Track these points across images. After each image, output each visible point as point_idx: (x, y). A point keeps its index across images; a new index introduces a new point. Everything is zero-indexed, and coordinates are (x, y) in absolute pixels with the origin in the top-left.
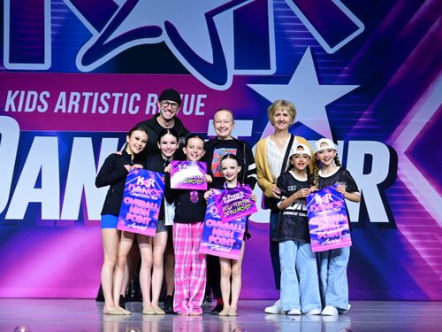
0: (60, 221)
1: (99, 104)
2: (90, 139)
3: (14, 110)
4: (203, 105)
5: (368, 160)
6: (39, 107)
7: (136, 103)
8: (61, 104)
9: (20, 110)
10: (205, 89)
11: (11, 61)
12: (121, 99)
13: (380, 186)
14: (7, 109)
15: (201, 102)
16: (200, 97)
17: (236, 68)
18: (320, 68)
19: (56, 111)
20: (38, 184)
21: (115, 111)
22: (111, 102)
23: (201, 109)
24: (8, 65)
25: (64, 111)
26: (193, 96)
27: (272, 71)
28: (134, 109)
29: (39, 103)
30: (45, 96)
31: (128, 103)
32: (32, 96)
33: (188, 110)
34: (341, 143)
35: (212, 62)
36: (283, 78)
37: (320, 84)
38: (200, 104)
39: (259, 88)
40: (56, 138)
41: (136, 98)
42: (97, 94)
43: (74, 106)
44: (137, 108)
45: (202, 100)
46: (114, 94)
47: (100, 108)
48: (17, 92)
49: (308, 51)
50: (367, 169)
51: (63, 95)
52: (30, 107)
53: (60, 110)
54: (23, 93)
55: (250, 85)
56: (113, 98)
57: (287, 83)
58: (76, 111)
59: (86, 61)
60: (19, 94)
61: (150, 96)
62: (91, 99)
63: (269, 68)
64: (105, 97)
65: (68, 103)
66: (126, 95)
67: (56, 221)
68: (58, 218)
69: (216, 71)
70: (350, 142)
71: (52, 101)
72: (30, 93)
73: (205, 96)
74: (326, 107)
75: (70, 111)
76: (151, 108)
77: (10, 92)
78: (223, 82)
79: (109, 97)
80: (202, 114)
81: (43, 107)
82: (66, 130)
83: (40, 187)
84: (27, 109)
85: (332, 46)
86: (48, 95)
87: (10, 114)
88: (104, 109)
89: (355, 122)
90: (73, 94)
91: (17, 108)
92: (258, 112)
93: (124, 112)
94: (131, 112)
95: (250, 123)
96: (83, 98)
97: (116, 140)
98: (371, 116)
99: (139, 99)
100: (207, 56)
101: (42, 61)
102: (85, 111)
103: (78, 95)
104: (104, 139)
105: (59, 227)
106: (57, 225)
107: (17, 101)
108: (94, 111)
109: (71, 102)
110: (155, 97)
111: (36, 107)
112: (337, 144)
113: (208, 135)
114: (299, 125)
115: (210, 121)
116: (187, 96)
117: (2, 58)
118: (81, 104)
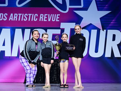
0: (11, 57)
1: (24, 18)
2: (21, 29)
4: (59, 18)
5: (114, 36)
6: (4, 19)
7: (36, 17)
8: (11, 18)
10: (59, 13)
12: (31, 16)
13: (118, 45)
15: (58, 17)
16: (58, 15)
18: (98, 5)
19: (9, 20)
20: (4, 45)
21: (29, 20)
22: (28, 17)
23: (58, 19)
25: (12, 20)
26: (55, 15)
27: (82, 6)
28: (35, 19)
29: (4, 17)
30: (6, 15)
32: (2, 15)
33: (54, 19)
34: (105, 31)
35: (62, 3)
36: (85, 8)
37: (98, 11)
38: (57, 18)
39: (76, 12)
40: (10, 29)
41: (36, 15)
42: (23, 14)
43: (15, 18)
44: (37, 19)
45: (59, 16)
46: (29, 14)
47: (24, 19)
50: (114, 39)
51: (12, 15)
52: (1, 19)
53: (11, 20)
55: (74, 11)
56: (29, 16)
57: (87, 10)
58: (16, 20)
59: (19, 3)
61: (41, 15)
62: (21, 16)
63: (81, 5)
64: (26, 15)
65: (13, 17)
66: (33, 15)
67: (10, 57)
68: (10, 56)
69: (63, 6)
70: (108, 30)
71: (8, 17)
73: (59, 15)
74: (101, 19)
75: (14, 20)
76: (41, 19)
78: (65, 10)
79: (27, 15)
80: (59, 21)
81: (5, 19)
82: (13, 26)
83: (5, 46)
86: (7, 15)
88: (25, 19)
89: (110, 24)
90: (15, 14)
92: (78, 20)
93: (32, 20)
94: (35, 20)
96: (18, 16)
97: (30, 30)
99: (37, 16)
100: (60, 1)
101: (5, 3)
102: (19, 20)
103: (17, 14)
104: (25, 29)
105: (11, 59)
106: (10, 58)
108: (22, 20)
109: (15, 17)
110: (43, 15)
111: (3, 19)
112: (103, 31)
113: (60, 28)
114: (91, 24)
115: (61, 23)
116: (53, 15)
118: (18, 18)
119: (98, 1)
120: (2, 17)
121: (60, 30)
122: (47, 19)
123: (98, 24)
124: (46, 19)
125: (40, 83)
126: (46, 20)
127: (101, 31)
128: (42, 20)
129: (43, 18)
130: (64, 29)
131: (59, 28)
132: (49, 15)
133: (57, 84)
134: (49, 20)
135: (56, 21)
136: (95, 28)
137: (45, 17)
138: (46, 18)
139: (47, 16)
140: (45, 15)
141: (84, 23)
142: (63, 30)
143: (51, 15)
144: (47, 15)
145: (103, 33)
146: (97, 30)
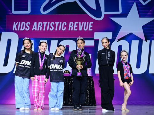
1: (50, 27)
3: (16, 30)
4: (92, 26)
7: (65, 26)
8: (35, 27)
9: (18, 30)
10: (92, 20)
11: (15, 10)
12: (59, 25)
14: (13, 30)
15: (91, 25)
16: (91, 23)
17: (105, 11)
18: (140, 11)
19: (33, 30)
21: (56, 30)
22: (55, 26)
23: (91, 28)
24: (14, 12)
25: (36, 30)
26: (88, 23)
27: (120, 12)
28: (64, 29)
29: (26, 27)
30: (28, 24)
31: (61, 26)
32: (23, 24)
33: (86, 29)
34: (149, 41)
36: (124, 15)
37: (140, 17)
38: (90, 26)
39: (113, 19)
40: (33, 41)
41: (64, 24)
42: (49, 23)
43: (40, 28)
44: (65, 28)
45: (92, 24)
46: (56, 23)
47: (50, 29)
48: (17, 23)
49: (135, 4)
51: (35, 23)
52: (23, 28)
53: (34, 30)
54: (20, 23)
55: (111, 18)
56: (55, 24)
57: (126, 17)
58: (41, 30)
60: (18, 24)
61: (70, 23)
62: (47, 25)
63: (118, 11)
64: (52, 24)
65: (37, 27)
66: (61, 23)
69: (97, 13)
70: (152, 41)
71: (31, 26)
72: (22, 23)
73: (93, 23)
74: (143, 27)
75: (38, 30)
76: (71, 28)
77: (15, 23)
78: (100, 17)
79: (54, 24)
80: (92, 30)
81: (27, 29)
84: (21, 30)
85: (144, 2)
86: (29, 23)
87: (15, 31)
88: (52, 28)
90: (39, 23)
91: (17, 29)
92: (115, 29)
93: (60, 30)
94: (63, 30)
95: (112, 33)
96: (43, 25)
97: (57, 41)
99: (66, 24)
100: (94, 7)
101: (27, 10)
102: (44, 30)
103: (41, 23)
104: (52, 41)
107: (17, 26)
108: (48, 30)
109: (39, 26)
110: (72, 23)
111: (25, 28)
112: (147, 42)
113: (94, 38)
114: (131, 34)
115: (95, 33)
116: (85, 23)
117: (11, 9)
118: (43, 27)
119: (139, 6)
120: (24, 26)
121: (93, 41)
122: (78, 28)
123: (140, 33)
124: (76, 28)
125: (70, 106)
126: (77, 30)
127: (144, 42)
128: (72, 30)
129: (72, 26)
130: (99, 39)
131: (92, 39)
132: (80, 23)
133: (90, 107)
134: (80, 29)
135: (89, 30)
136: (136, 38)
137: (75, 26)
138: (77, 26)
139: (78, 25)
140: (76, 23)
141: (122, 33)
142: (97, 42)
143: (83, 23)
144: (78, 23)
145: (146, 44)
146: (138, 41)
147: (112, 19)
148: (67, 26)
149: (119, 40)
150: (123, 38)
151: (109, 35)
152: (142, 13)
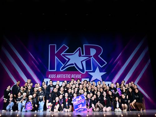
1: (64, 76)
7: (70, 76)
9: (51, 78)
10: (81, 74)
12: (67, 75)
17: (86, 70)
19: (57, 78)
22: (66, 76)
24: (49, 70)
27: (92, 70)
29: (54, 76)
31: (68, 76)
33: (78, 77)
35: (82, 69)
36: (94, 71)
37: (100, 72)
38: (80, 76)
48: (51, 75)
51: (58, 75)
56: (66, 75)
57: (94, 72)
59: (62, 69)
63: (91, 70)
65: (59, 76)
70: (106, 82)
71: (56, 76)
77: (49, 75)
78: (84, 72)
85: (102, 66)
87: (49, 78)
89: (106, 79)
92: (90, 77)
95: (89, 79)
98: (109, 77)
100: (81, 68)
101: (55, 70)
114: (97, 79)
115: (82, 79)
117: (48, 69)
118: (61, 76)
119: (99, 68)
120: (53, 76)
122: (75, 77)
123: (100, 79)
129: (73, 76)
134: (76, 77)
135: (80, 78)
136: (99, 81)
137: (74, 76)
141: (93, 79)
143: (77, 75)
147: (89, 73)
148: (71, 76)
149: (92, 82)
150: (93, 81)
151: (88, 80)
152: (101, 70)
